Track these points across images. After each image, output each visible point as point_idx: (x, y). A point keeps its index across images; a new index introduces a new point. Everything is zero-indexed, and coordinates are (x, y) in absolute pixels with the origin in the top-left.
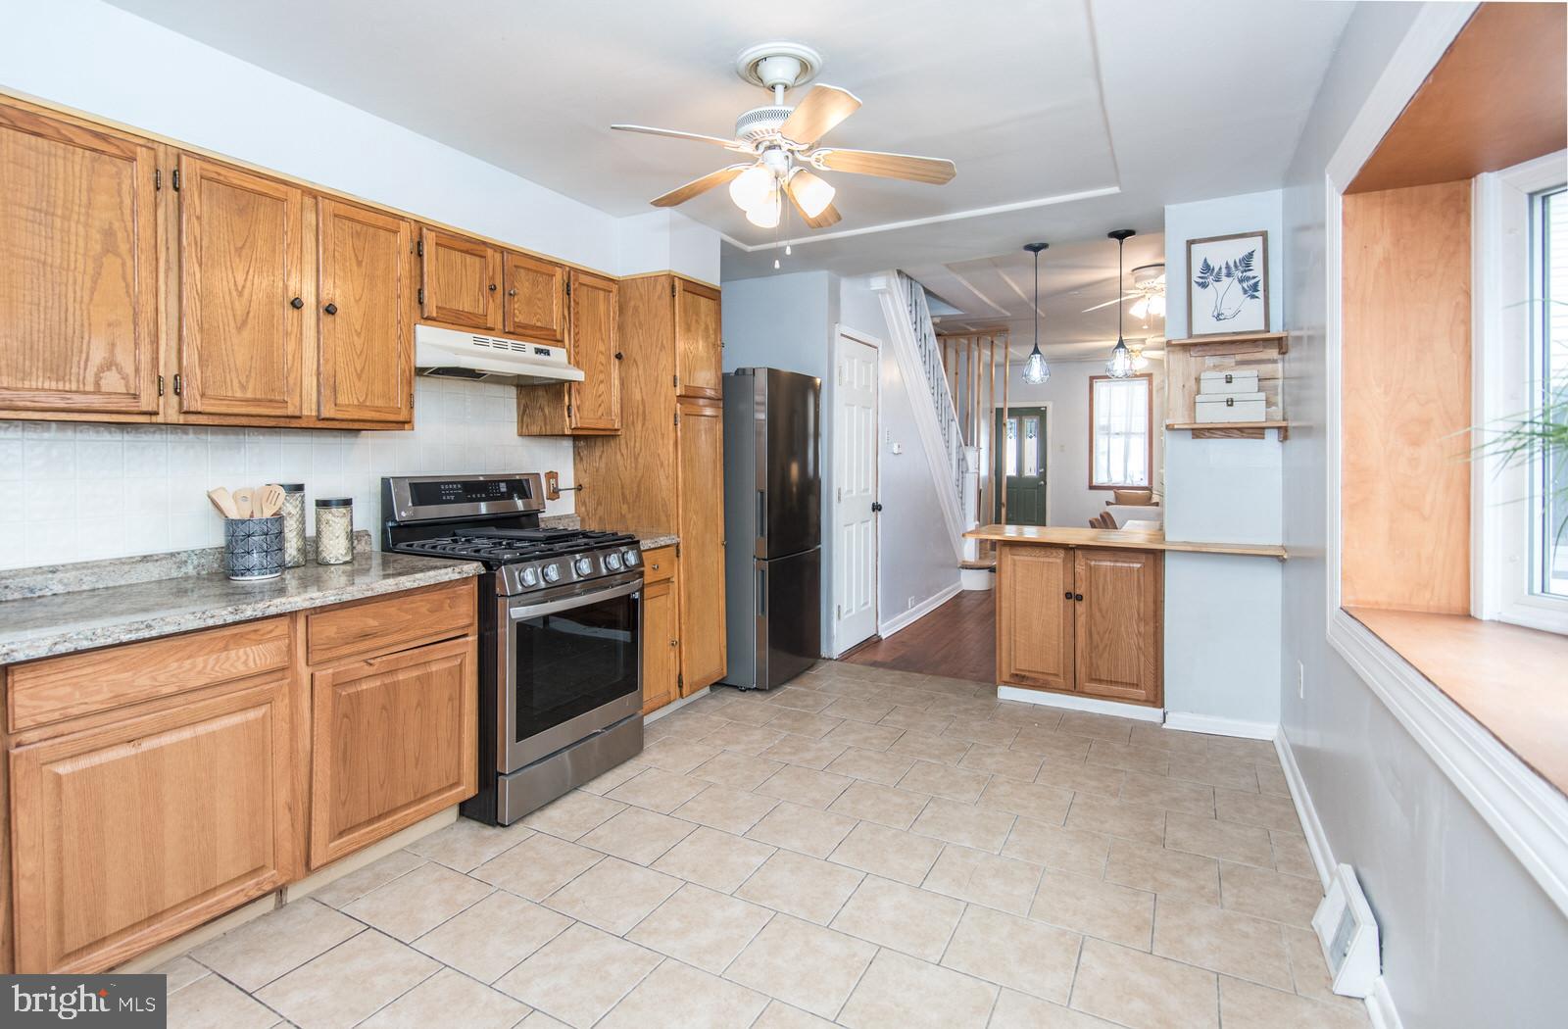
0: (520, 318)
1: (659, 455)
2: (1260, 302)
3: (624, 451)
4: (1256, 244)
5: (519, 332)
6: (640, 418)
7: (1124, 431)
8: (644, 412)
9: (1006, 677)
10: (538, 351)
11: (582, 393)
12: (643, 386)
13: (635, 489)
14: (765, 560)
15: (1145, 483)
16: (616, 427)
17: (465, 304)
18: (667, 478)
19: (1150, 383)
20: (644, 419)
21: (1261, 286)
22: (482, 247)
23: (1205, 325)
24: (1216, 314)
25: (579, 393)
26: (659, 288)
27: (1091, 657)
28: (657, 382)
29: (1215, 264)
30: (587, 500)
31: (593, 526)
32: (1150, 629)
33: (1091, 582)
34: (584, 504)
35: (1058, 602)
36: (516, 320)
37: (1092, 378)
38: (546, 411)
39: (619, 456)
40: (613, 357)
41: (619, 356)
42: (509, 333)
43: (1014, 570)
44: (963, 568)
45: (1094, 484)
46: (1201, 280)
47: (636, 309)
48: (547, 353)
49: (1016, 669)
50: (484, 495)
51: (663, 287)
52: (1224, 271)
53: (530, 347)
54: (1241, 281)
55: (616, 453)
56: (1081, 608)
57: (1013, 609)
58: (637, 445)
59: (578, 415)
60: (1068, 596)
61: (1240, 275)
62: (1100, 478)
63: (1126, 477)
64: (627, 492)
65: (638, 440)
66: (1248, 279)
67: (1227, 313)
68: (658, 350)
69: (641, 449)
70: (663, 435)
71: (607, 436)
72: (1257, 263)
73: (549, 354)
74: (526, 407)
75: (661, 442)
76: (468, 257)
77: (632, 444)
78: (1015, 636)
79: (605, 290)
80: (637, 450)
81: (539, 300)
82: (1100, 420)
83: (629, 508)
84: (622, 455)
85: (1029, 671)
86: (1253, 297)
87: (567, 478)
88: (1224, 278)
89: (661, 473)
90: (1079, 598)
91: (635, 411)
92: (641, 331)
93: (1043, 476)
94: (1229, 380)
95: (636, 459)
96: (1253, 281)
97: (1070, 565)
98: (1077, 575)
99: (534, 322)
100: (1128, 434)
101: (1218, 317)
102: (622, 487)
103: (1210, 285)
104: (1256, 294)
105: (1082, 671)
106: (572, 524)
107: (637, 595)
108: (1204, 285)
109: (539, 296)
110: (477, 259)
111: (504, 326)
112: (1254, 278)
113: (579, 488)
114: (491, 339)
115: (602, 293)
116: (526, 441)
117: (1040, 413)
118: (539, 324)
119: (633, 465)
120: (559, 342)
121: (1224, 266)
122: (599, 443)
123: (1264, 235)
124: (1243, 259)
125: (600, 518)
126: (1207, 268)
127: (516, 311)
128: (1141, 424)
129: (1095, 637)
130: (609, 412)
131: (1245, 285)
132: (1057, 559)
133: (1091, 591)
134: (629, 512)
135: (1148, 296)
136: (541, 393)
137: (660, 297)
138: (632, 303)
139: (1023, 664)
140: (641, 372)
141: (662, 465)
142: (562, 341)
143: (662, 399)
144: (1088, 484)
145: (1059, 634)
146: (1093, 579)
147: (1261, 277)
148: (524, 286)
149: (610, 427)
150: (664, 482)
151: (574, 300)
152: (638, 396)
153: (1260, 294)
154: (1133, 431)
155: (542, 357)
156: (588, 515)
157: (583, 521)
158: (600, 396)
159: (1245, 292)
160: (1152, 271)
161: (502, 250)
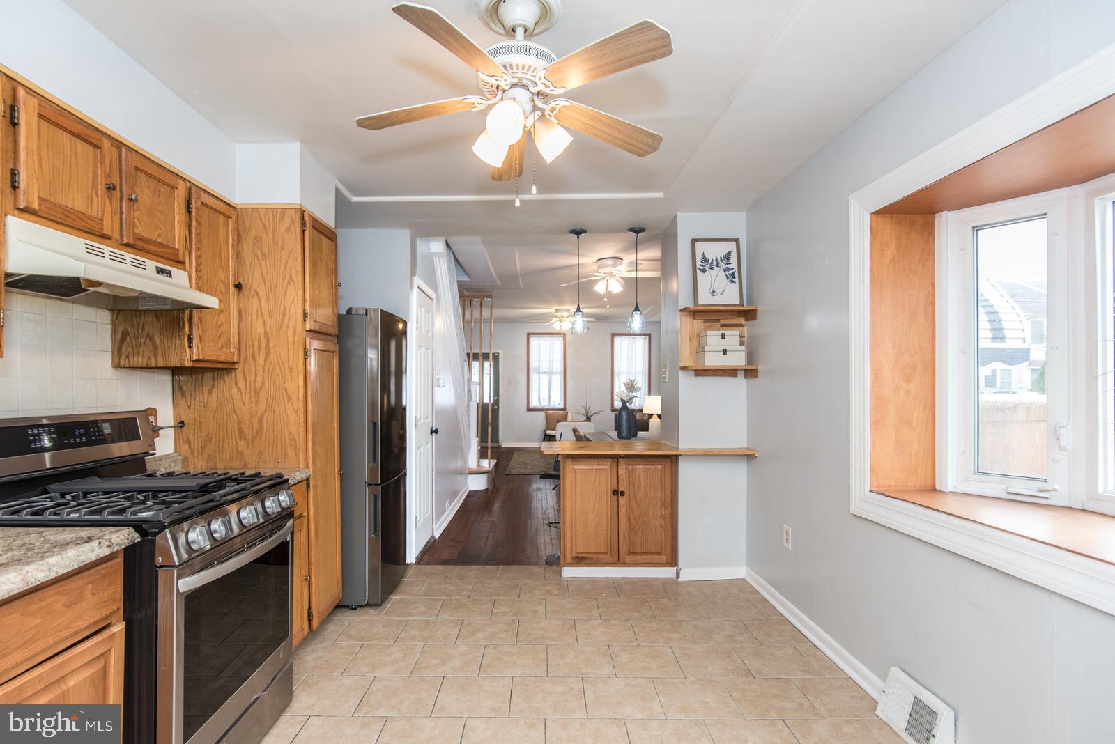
0: (140, 230)
1: (286, 390)
2: (736, 285)
3: (241, 384)
4: (732, 246)
5: (138, 246)
6: (263, 352)
7: (548, 370)
8: (268, 345)
9: (569, 560)
10: (160, 271)
11: (203, 322)
12: (267, 318)
13: (256, 425)
14: (378, 485)
15: (561, 406)
16: (235, 360)
17: (76, 201)
18: (296, 412)
19: (565, 339)
20: (268, 353)
21: (736, 275)
22: (98, 135)
23: (705, 299)
24: (711, 291)
25: (201, 322)
26: (287, 221)
27: (629, 537)
28: (284, 315)
29: (710, 257)
30: (191, 438)
31: (199, 465)
32: (669, 512)
33: (629, 481)
34: (188, 441)
35: (606, 498)
36: (137, 231)
37: (529, 334)
38: (158, 341)
39: (235, 390)
40: (231, 287)
41: (238, 287)
42: (127, 245)
43: (575, 477)
44: (469, 474)
45: (531, 407)
46: (701, 267)
47: (257, 239)
48: (169, 274)
49: (577, 553)
50: (84, 439)
51: (292, 221)
52: (715, 263)
53: (151, 265)
54: (725, 270)
55: (230, 388)
56: (623, 500)
57: (573, 506)
58: (259, 379)
59: (200, 346)
60: (615, 493)
61: (724, 266)
62: (534, 403)
63: (549, 401)
64: (245, 428)
65: (260, 373)
66: (729, 269)
67: (718, 291)
68: (285, 284)
69: (263, 383)
70: (291, 369)
71: (223, 369)
72: (733, 258)
73: (171, 276)
74: (125, 335)
75: (288, 376)
76: (79, 143)
77: (252, 379)
78: (576, 527)
79: (224, 215)
80: (258, 384)
81: (161, 212)
82: (533, 364)
83: (248, 443)
84: (239, 389)
85: (586, 553)
86: (732, 282)
87: (166, 416)
88: (715, 267)
89: (289, 406)
90: (623, 494)
91: (256, 344)
92: (263, 263)
93: (496, 403)
94: (723, 336)
95: (257, 393)
96: (731, 272)
97: (615, 470)
98: (620, 477)
99: (154, 237)
100: (551, 373)
101: (713, 293)
102: (239, 423)
103: (707, 272)
104: (733, 279)
105: (624, 547)
106: (173, 465)
107: (289, 538)
108: (703, 271)
109: (160, 208)
110: (90, 149)
111: (122, 236)
112: (732, 269)
113: (181, 425)
114: (107, 249)
115: (221, 218)
116: (121, 374)
117: (494, 357)
118: (160, 240)
119: (253, 399)
120: (180, 263)
121: (714, 260)
122: (208, 376)
123: (737, 241)
124: (725, 256)
125: (209, 456)
126: (705, 260)
127: (136, 222)
128: (558, 366)
129: (633, 521)
130: (228, 344)
131: (727, 273)
132: (605, 466)
133: (629, 488)
134: (248, 449)
135: (606, 278)
136: (149, 319)
137: (288, 230)
138: (253, 233)
139: (581, 548)
140: (264, 304)
141: (290, 399)
142: (183, 263)
143: (290, 333)
144: (526, 407)
145: (607, 522)
146: (631, 480)
147: (736, 269)
148: (145, 192)
149: (229, 359)
150: (291, 415)
151: (197, 220)
152: (259, 329)
153: (736, 280)
154: (554, 371)
155: (163, 277)
156: (192, 453)
157: (185, 460)
158: (220, 327)
159: (728, 278)
160: (610, 262)
161: (118, 144)
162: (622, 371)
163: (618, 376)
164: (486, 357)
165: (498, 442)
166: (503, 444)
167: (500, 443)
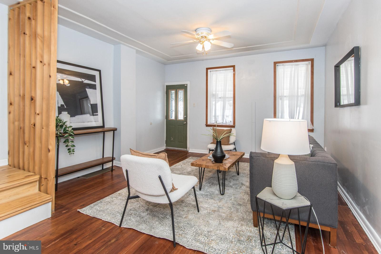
7: (222, 96)
15: (232, 124)
19: (234, 70)
37: (207, 69)
45: (209, 123)
62: (211, 121)
82: (211, 91)
93: (186, 119)
117: (184, 87)
144: (205, 124)
154: (227, 96)
162: (285, 95)
163: (281, 99)
164: (177, 88)
165: (186, 148)
166: (190, 149)
167: (188, 149)
